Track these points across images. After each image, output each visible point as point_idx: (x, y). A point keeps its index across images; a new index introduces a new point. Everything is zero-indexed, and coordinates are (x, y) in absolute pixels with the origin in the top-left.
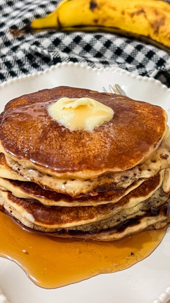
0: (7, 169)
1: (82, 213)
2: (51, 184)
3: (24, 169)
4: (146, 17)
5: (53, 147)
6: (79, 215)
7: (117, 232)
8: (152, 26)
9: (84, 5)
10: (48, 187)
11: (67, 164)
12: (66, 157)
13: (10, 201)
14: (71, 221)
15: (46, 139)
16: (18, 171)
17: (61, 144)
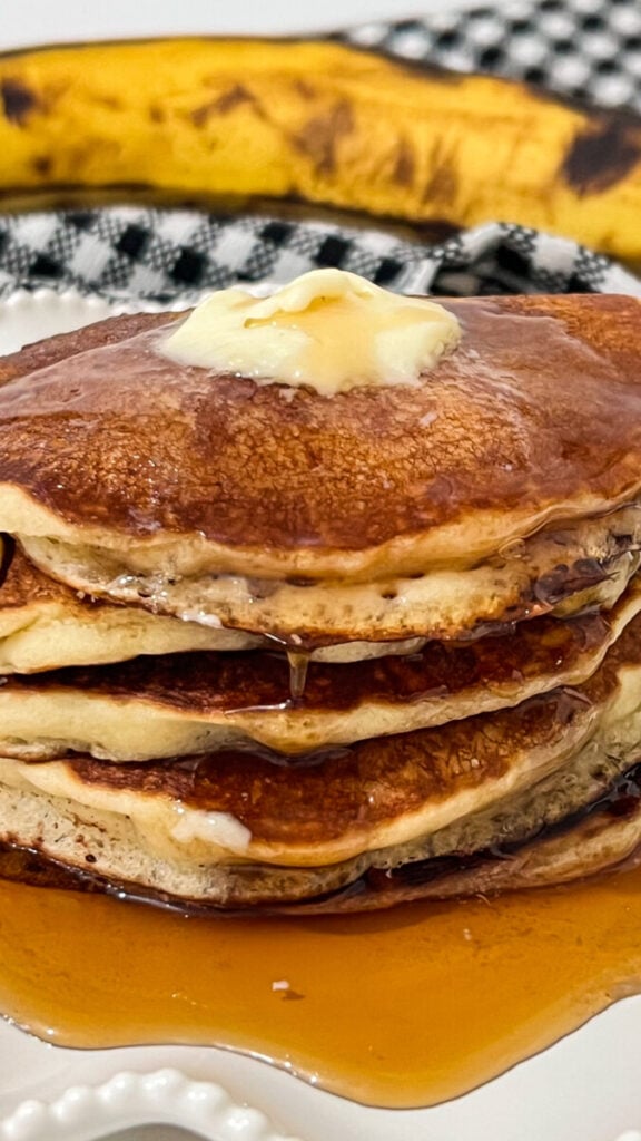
0: (75, 616)
1: (449, 758)
2: (327, 616)
3: (172, 582)
4: (261, 114)
5: (277, 463)
6: (440, 770)
7: (612, 823)
8: (299, 144)
10: (316, 631)
11: (374, 508)
12: (358, 487)
13: (98, 786)
14: (411, 803)
15: (231, 440)
16: (144, 600)
17: (306, 444)
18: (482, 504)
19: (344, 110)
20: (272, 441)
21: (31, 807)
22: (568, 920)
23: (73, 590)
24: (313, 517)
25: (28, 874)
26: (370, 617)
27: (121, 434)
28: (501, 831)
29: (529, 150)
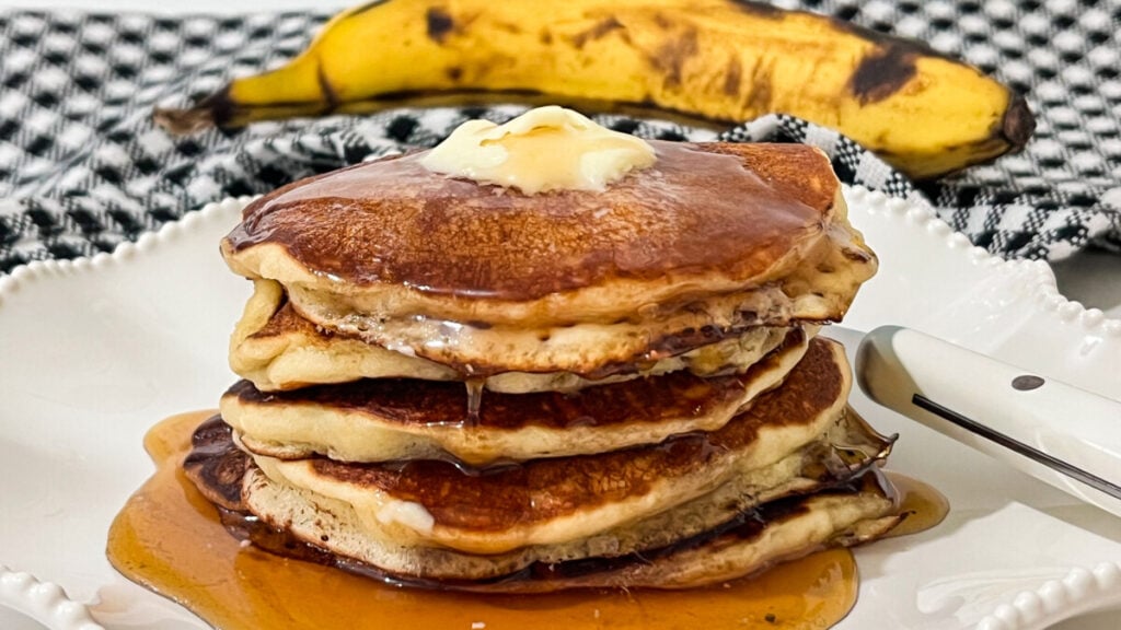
0: (313, 344)
1: (602, 478)
2: (494, 352)
3: (383, 321)
4: (627, 39)
5: (476, 238)
6: (592, 487)
8: (655, 63)
9: (407, 25)
11: (540, 272)
12: (532, 257)
13: (327, 478)
14: (565, 509)
15: (446, 221)
16: (362, 333)
17: (501, 226)
18: (623, 274)
19: (692, 35)
20: (477, 222)
21: (288, 498)
22: (691, 614)
23: (315, 325)
24: (494, 276)
25: (285, 550)
26: (526, 354)
27: (366, 214)
28: (643, 541)
29: (827, 68)
